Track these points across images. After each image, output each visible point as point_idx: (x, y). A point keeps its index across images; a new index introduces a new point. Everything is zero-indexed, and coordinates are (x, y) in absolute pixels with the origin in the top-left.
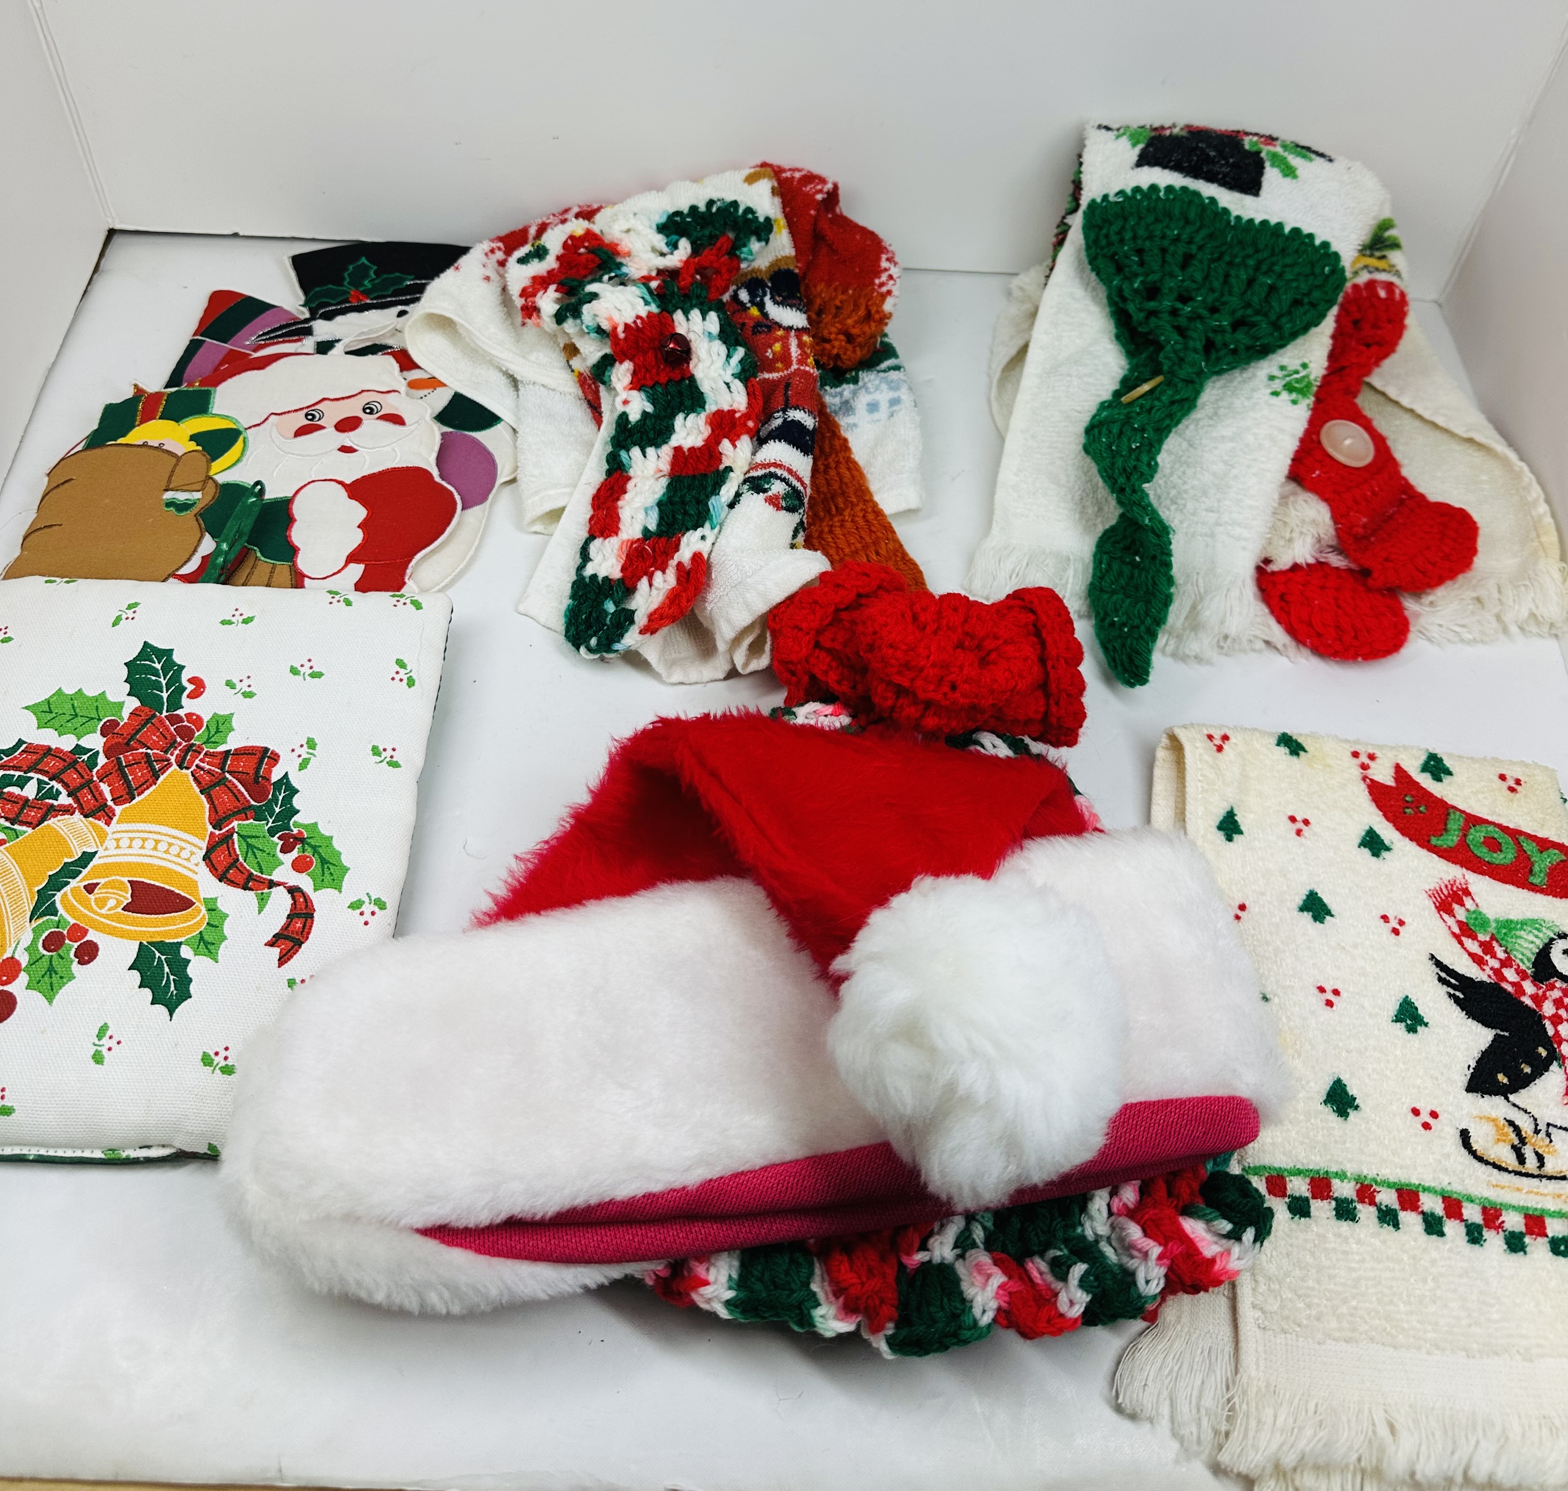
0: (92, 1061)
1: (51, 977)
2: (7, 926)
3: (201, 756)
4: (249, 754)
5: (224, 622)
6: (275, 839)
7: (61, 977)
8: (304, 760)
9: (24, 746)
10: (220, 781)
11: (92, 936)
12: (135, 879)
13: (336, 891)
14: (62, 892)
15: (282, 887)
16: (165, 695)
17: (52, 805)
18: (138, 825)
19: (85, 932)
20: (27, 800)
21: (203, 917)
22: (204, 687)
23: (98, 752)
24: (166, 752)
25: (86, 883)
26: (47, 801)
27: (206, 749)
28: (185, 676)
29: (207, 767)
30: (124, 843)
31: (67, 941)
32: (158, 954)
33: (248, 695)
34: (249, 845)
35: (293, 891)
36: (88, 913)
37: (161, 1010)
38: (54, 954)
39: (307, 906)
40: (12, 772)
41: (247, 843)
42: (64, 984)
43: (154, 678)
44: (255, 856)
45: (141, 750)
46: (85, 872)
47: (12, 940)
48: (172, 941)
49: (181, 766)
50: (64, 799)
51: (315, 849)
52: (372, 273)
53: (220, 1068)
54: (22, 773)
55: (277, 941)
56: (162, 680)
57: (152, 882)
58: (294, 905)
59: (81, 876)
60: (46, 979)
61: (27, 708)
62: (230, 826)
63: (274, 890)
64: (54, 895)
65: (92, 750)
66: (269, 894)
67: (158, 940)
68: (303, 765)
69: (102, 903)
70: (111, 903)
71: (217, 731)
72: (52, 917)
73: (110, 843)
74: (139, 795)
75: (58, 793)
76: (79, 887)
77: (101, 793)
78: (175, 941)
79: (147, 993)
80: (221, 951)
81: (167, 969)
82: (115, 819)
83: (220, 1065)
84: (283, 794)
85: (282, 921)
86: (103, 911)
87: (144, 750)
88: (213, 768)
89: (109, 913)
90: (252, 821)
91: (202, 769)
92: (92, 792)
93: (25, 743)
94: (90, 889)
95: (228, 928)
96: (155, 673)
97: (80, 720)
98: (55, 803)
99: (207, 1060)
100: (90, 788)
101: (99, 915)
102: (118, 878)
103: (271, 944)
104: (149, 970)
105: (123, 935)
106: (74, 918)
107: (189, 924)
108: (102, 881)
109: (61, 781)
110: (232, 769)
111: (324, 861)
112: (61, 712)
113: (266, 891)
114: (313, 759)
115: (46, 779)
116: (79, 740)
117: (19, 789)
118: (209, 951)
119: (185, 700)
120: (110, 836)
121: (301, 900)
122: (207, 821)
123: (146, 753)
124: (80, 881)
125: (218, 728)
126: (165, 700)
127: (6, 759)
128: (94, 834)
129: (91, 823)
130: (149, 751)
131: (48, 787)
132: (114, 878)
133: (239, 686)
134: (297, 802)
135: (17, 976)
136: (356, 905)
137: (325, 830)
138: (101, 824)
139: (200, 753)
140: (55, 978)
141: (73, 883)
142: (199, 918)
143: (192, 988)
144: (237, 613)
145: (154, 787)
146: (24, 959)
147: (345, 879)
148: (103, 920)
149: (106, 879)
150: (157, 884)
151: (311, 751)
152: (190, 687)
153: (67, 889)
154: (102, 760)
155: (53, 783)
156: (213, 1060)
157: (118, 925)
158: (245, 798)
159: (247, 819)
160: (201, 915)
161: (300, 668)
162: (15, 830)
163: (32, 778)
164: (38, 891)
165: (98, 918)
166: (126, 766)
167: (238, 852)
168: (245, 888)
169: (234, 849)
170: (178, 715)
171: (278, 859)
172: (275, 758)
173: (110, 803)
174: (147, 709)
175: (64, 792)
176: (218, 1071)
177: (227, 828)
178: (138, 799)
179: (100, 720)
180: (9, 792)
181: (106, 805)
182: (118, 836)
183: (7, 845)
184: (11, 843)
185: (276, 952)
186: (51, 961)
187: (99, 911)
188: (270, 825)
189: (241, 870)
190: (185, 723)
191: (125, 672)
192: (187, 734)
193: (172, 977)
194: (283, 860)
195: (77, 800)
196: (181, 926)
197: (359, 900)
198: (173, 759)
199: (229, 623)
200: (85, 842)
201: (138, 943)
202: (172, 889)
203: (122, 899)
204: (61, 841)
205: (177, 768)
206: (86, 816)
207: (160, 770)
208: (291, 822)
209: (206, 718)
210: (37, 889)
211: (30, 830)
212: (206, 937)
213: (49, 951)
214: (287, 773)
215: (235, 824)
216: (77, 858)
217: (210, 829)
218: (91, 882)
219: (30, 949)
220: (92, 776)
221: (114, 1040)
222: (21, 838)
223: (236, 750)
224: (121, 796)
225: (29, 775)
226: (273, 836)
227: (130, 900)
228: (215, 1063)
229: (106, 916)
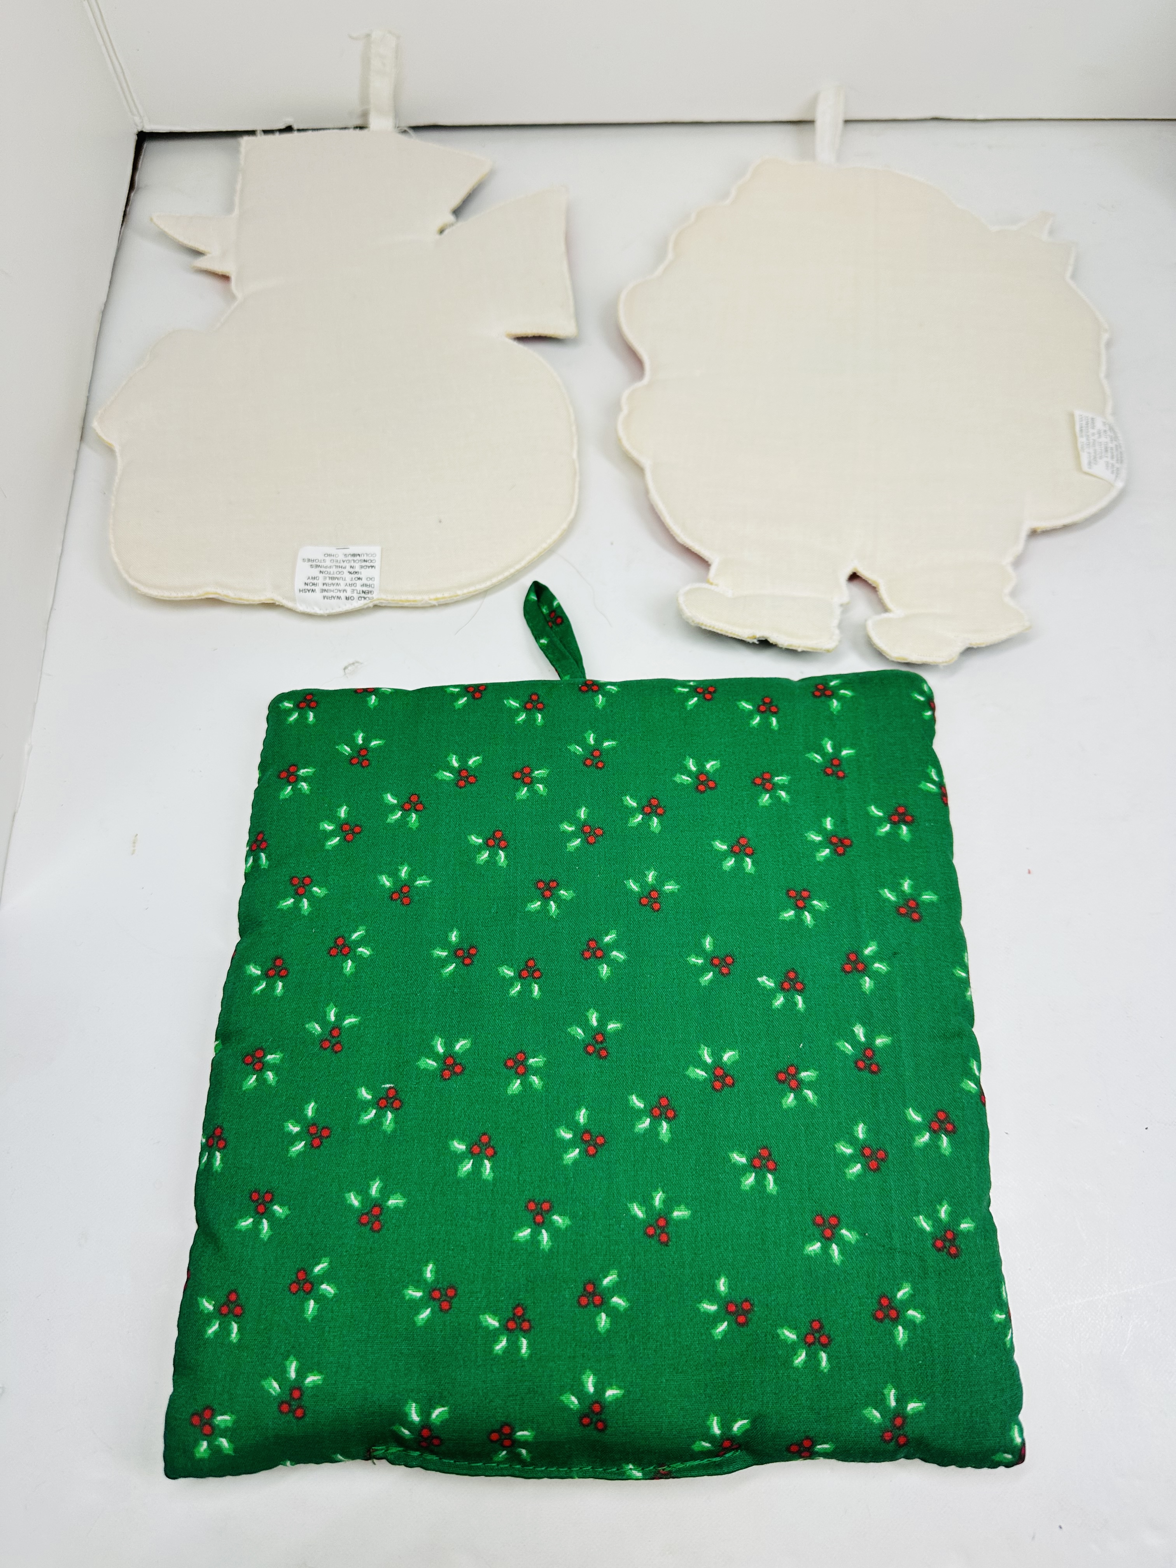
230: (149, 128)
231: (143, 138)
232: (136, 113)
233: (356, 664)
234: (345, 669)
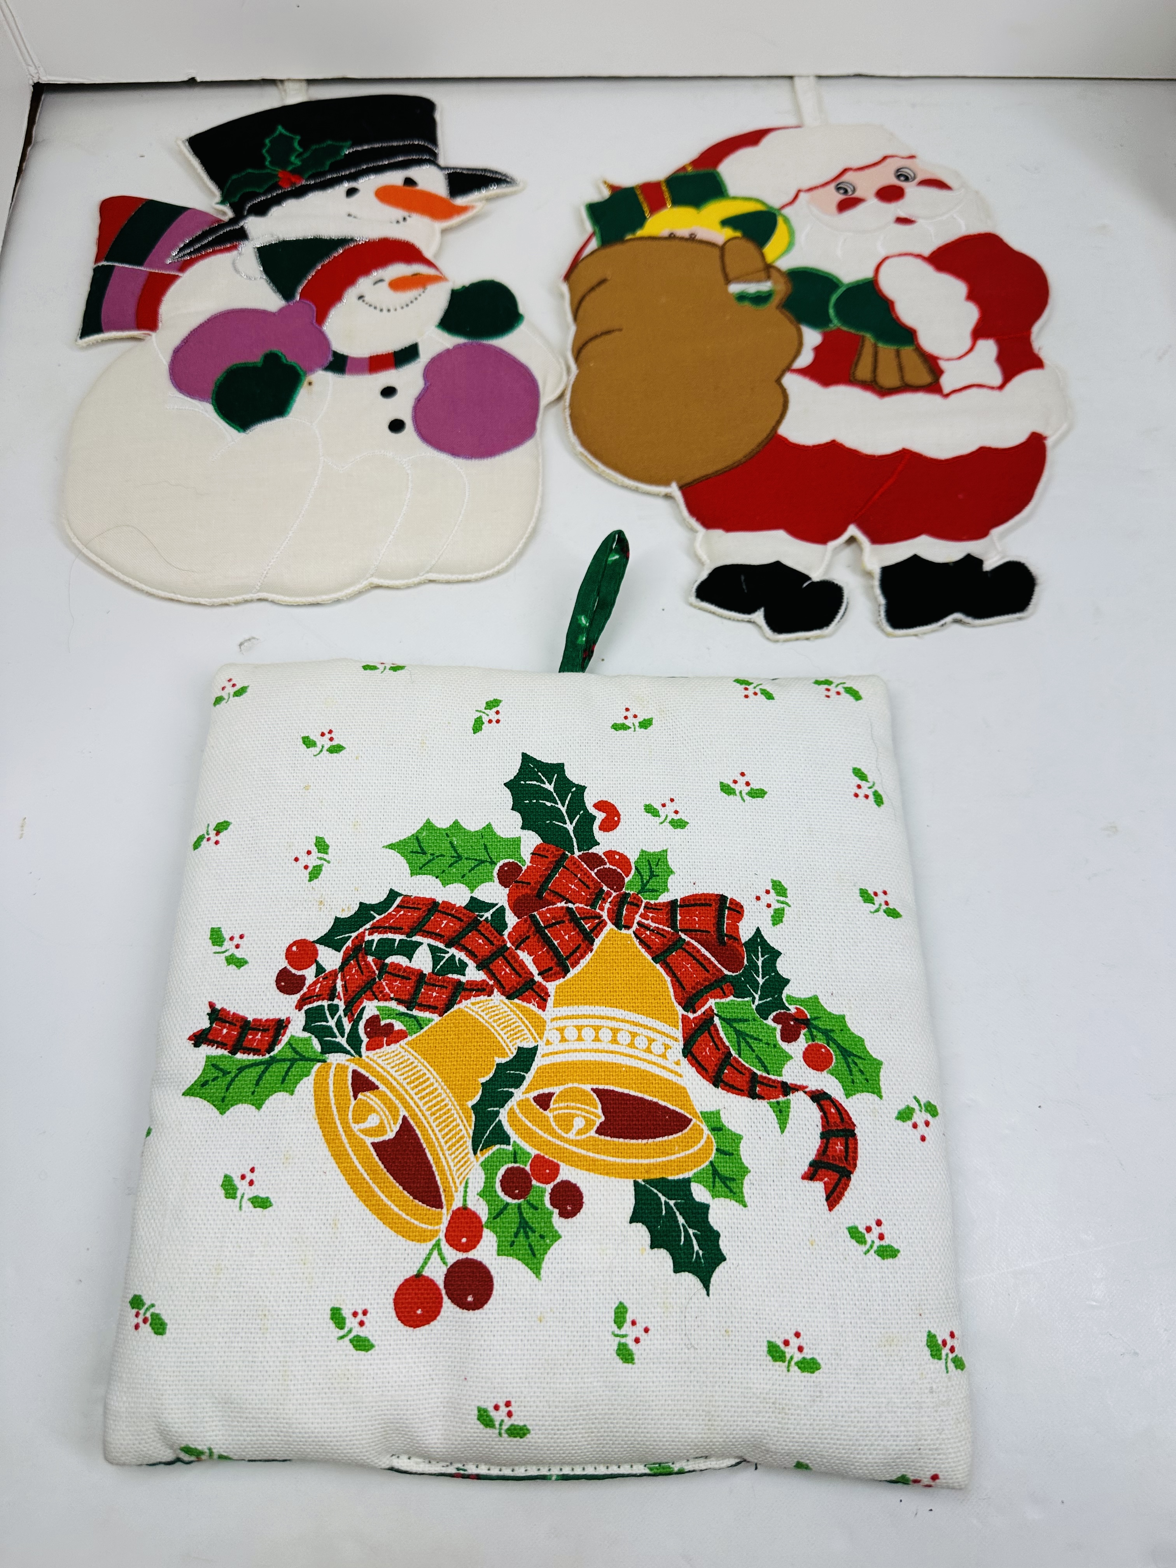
0: (618, 1360)
1: (527, 1237)
2: (443, 1160)
3: (642, 910)
4: (702, 905)
5: (616, 727)
6: (770, 1022)
7: (542, 1237)
8: (776, 911)
9: (399, 899)
10: (675, 944)
11: (567, 1173)
12: (601, 1087)
13: (875, 1097)
14: (507, 1107)
15: (800, 1094)
16: (570, 827)
17: (459, 982)
18: (581, 1007)
19: (555, 1169)
20: (421, 974)
21: (708, 1142)
22: (618, 815)
23: (502, 909)
24: (593, 905)
25: (536, 1093)
26: (450, 976)
27: (645, 901)
28: (590, 800)
29: (653, 925)
30: (571, 1033)
31: (534, 1182)
32: (663, 1199)
33: (679, 824)
34: (739, 1033)
35: (819, 1097)
36: (550, 1138)
37: (689, 1280)
38: (522, 1200)
39: (842, 1119)
40: (390, 936)
41: (735, 1030)
42: (549, 1247)
43: (549, 804)
44: (750, 1047)
45: (559, 905)
46: (529, 1077)
47: (458, 1181)
48: (676, 1177)
49: (618, 925)
50: (473, 974)
51: (826, 1033)
52: (296, 145)
53: (797, 1364)
54: (403, 937)
55: (816, 1171)
56: (560, 806)
57: (626, 1091)
58: (825, 1117)
59: (525, 1084)
60: (521, 1238)
61: (391, 846)
62: (706, 1007)
63: (791, 1097)
64: (498, 1113)
65: (494, 905)
66: (788, 1103)
67: (658, 1176)
68: (778, 917)
69: (566, 1122)
70: (579, 1123)
71: (652, 875)
72: (504, 1147)
73: (551, 1034)
74: (573, 966)
75: (464, 965)
76: (528, 1100)
77: (522, 965)
78: (681, 1176)
79: (663, 1258)
80: (746, 1189)
81: (681, 1220)
82: (550, 1002)
83: (795, 1360)
84: (761, 959)
85: (815, 1143)
86: (571, 1136)
87: (563, 904)
88: (661, 926)
89: (578, 1138)
90: (732, 998)
91: (647, 927)
92: (508, 962)
93: (400, 895)
94: (544, 1101)
95: (747, 1153)
96: (548, 796)
97: (466, 865)
98: (463, 979)
99: (775, 1353)
100: (506, 959)
101: (566, 1141)
102: (576, 1085)
103: (810, 1176)
104: (658, 1222)
105: (608, 1170)
106: (534, 1146)
107: (691, 1151)
108: (557, 1090)
109: (462, 948)
110: (686, 926)
111: (845, 1053)
112: (438, 853)
113: (781, 1099)
114: (786, 908)
115: (441, 946)
116: (472, 891)
117: (407, 960)
118: (731, 1191)
119: (598, 834)
120: (549, 1025)
121: (833, 1110)
122: (674, 1000)
123: (568, 908)
124: (528, 1091)
125: (651, 872)
126: (572, 835)
127: (378, 917)
128: (527, 1022)
129: (518, 1006)
130: (570, 905)
131: (447, 956)
132: (570, 1085)
133: (662, 812)
134: (783, 967)
135: (481, 1236)
136: (905, 1115)
137: (832, 1006)
138: (533, 1007)
139: (639, 906)
140: (534, 1238)
141: (518, 1094)
142: (703, 1142)
143: (723, 1244)
144: (629, 714)
145: (589, 956)
146: (482, 1210)
147: (881, 1078)
148: (575, 1149)
149: (562, 1088)
150: (632, 1093)
151: (782, 899)
152: (600, 816)
153: (511, 1103)
154: (511, 920)
155: (453, 951)
156: (784, 1353)
157: (597, 1156)
158: (715, 966)
159: (727, 996)
160: (705, 1136)
161: (733, 785)
162: (415, 1017)
163: (421, 944)
164: (473, 1107)
165: (566, 1146)
166: (546, 927)
167: (727, 1044)
168: (753, 1095)
169: (721, 1039)
170: (596, 855)
171: (783, 1051)
172: (737, 910)
173: (538, 978)
174: (553, 848)
175: (471, 965)
176: (794, 1368)
177: (703, 1010)
178: (573, 972)
179: (493, 863)
180: (392, 963)
181: (533, 980)
182: (561, 1024)
183: (409, 1038)
184: (414, 1036)
185: (818, 1188)
186: (521, 1213)
187: (565, 1135)
188: (757, 1002)
189: (740, 1070)
190: (608, 866)
191: (507, 797)
192: (616, 881)
193: (691, 1231)
194: (790, 1052)
195: (491, 974)
196: (682, 1154)
197: (908, 1107)
198: (605, 915)
199: (624, 727)
200: (515, 1033)
201: (632, 1181)
202: (655, 1100)
203: (592, 1117)
204: (483, 1034)
205: (614, 927)
206: (509, 997)
207: (592, 931)
208: (784, 996)
209: (633, 857)
210: (470, 1104)
211: (436, 1017)
212: (722, 1170)
213: (514, 1197)
214: (758, 929)
215: (711, 1002)
216: (512, 1056)
217: (680, 1011)
218: (541, 1091)
219: (486, 1193)
220: (504, 941)
221: (640, 1327)
222: (426, 1028)
223: (682, 899)
224: (550, 969)
225: (414, 939)
226: (766, 1019)
227: (603, 1119)
228: (788, 1356)
229: (576, 1143)
230: (45, 79)
231: (40, 91)
232: (31, 63)
233: (253, 640)
234: (241, 645)
